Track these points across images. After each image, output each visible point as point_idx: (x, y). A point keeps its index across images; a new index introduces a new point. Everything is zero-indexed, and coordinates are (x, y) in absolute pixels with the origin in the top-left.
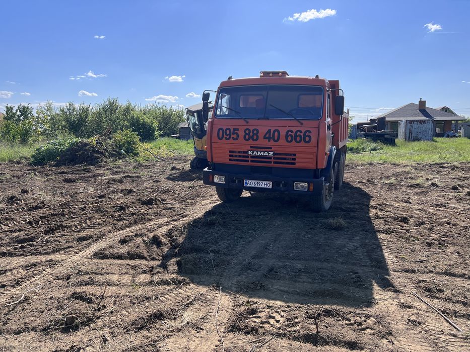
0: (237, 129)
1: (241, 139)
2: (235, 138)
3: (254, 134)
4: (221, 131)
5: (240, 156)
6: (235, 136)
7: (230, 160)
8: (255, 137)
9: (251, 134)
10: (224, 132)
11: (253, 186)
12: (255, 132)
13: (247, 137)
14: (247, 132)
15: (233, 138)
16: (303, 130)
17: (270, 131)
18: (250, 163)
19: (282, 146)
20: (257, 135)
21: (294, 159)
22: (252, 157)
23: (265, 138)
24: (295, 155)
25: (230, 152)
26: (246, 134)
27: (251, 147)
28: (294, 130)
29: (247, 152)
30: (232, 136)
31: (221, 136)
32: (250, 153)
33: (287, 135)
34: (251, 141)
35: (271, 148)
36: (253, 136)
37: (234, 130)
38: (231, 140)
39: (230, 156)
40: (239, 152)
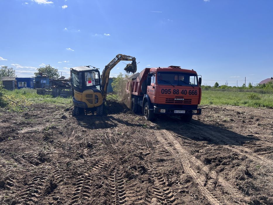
0: (170, 90)
1: (172, 94)
2: (169, 93)
3: (177, 91)
4: (163, 90)
5: (170, 101)
6: (169, 92)
7: (166, 102)
8: (178, 93)
9: (176, 91)
10: (164, 91)
11: (178, 113)
12: (178, 91)
13: (174, 93)
14: (175, 91)
15: (168, 93)
16: (195, 90)
17: (183, 90)
18: (174, 104)
19: (188, 96)
20: (178, 92)
21: (191, 101)
22: (176, 101)
23: (181, 93)
24: (191, 100)
25: (166, 99)
26: (174, 92)
27: (176, 97)
28: (192, 90)
29: (174, 99)
30: (168, 92)
31: (163, 92)
32: (175, 99)
33: (189, 92)
34: (176, 95)
35: (183, 97)
36: (177, 92)
37: (169, 90)
38: (168, 94)
39: (166, 101)
40: (169, 99)
